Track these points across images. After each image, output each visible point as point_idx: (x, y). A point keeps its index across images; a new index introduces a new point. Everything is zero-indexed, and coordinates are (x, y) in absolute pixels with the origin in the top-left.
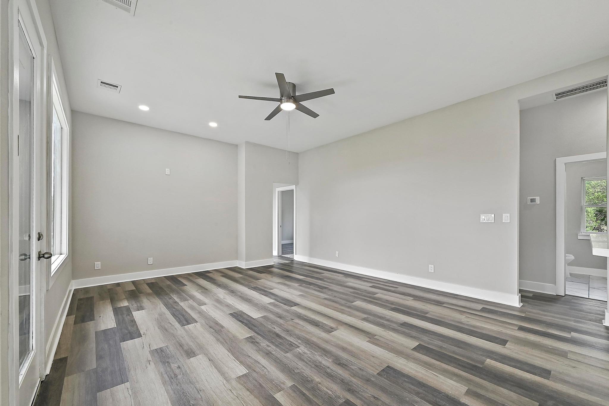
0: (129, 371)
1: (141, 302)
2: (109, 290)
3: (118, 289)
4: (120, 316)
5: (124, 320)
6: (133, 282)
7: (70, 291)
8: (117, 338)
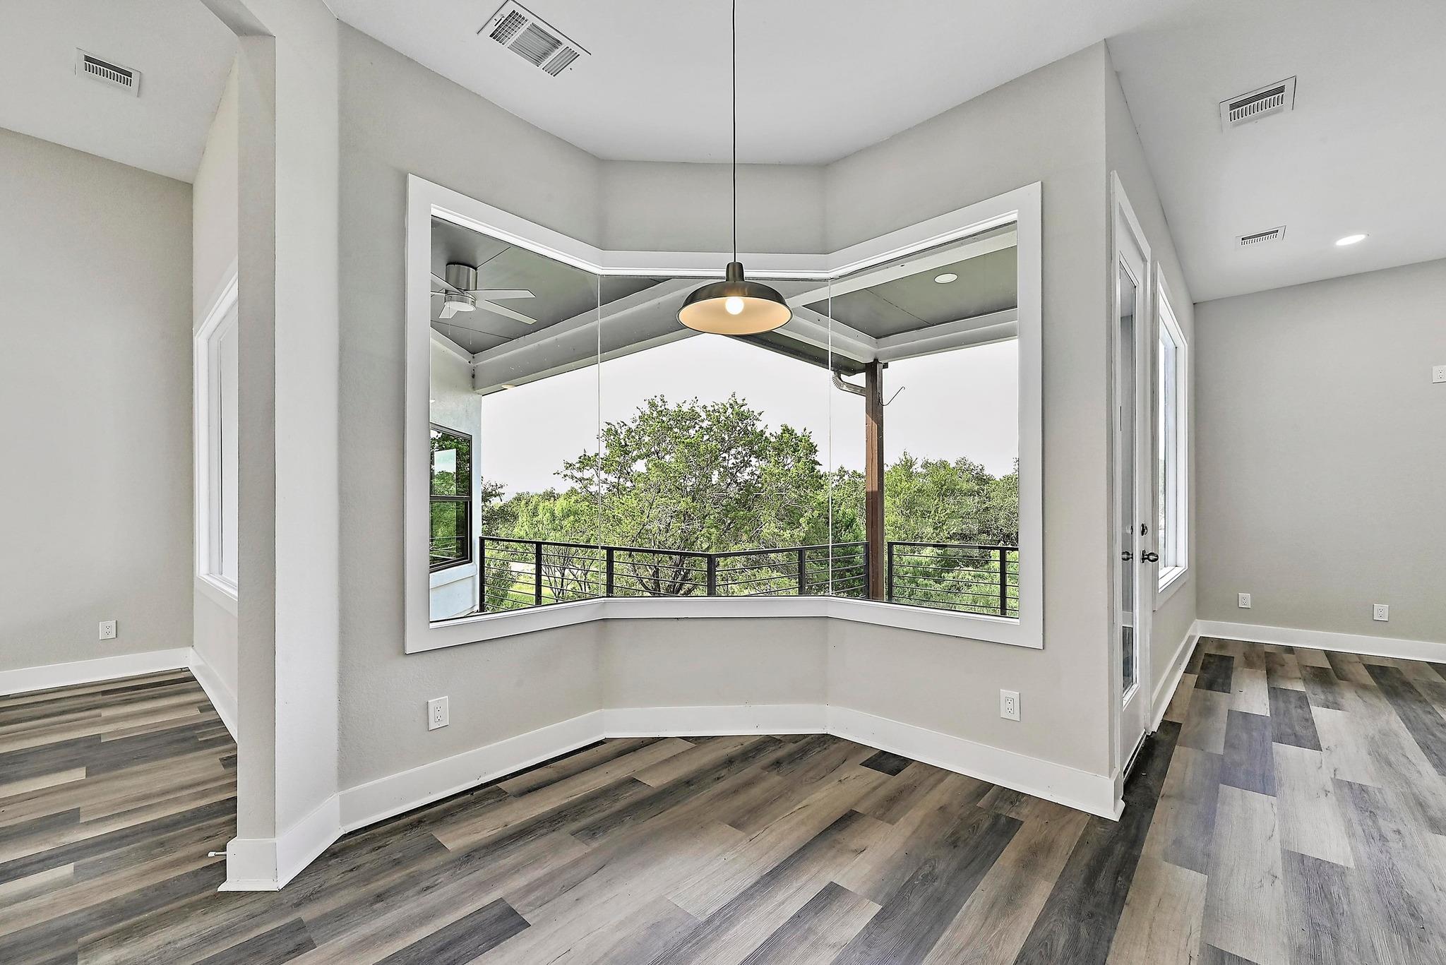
0: (1281, 785)
1: (1337, 695)
2: (1268, 655)
3: (1287, 657)
4: (1281, 705)
5: (1287, 712)
6: (1328, 654)
7: (1191, 638)
8: (1268, 733)
